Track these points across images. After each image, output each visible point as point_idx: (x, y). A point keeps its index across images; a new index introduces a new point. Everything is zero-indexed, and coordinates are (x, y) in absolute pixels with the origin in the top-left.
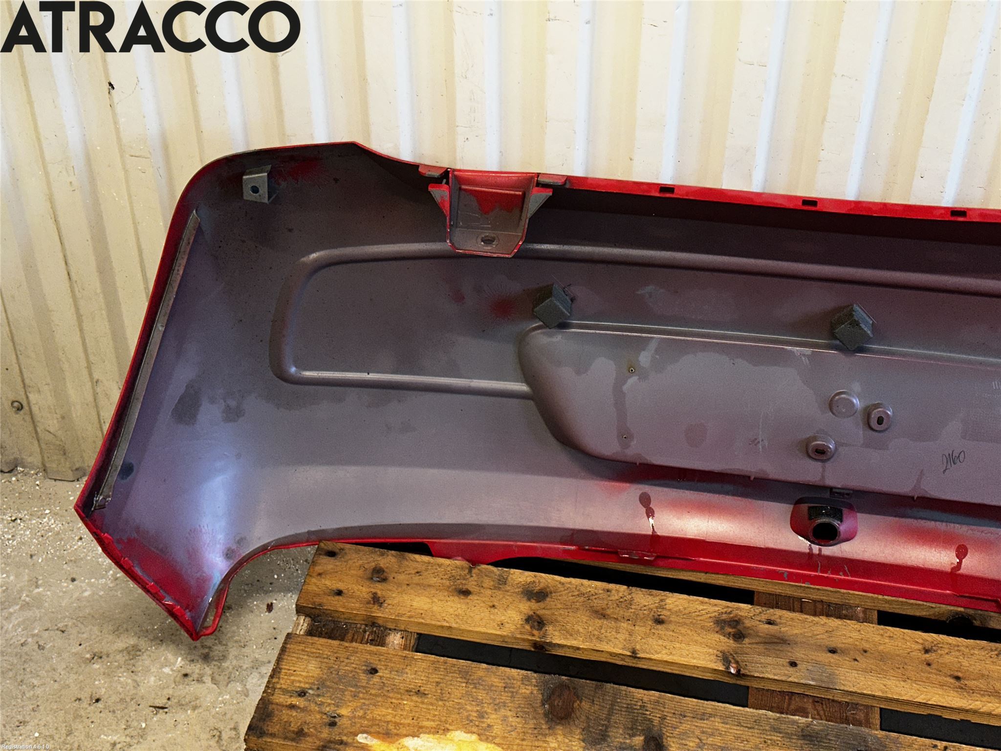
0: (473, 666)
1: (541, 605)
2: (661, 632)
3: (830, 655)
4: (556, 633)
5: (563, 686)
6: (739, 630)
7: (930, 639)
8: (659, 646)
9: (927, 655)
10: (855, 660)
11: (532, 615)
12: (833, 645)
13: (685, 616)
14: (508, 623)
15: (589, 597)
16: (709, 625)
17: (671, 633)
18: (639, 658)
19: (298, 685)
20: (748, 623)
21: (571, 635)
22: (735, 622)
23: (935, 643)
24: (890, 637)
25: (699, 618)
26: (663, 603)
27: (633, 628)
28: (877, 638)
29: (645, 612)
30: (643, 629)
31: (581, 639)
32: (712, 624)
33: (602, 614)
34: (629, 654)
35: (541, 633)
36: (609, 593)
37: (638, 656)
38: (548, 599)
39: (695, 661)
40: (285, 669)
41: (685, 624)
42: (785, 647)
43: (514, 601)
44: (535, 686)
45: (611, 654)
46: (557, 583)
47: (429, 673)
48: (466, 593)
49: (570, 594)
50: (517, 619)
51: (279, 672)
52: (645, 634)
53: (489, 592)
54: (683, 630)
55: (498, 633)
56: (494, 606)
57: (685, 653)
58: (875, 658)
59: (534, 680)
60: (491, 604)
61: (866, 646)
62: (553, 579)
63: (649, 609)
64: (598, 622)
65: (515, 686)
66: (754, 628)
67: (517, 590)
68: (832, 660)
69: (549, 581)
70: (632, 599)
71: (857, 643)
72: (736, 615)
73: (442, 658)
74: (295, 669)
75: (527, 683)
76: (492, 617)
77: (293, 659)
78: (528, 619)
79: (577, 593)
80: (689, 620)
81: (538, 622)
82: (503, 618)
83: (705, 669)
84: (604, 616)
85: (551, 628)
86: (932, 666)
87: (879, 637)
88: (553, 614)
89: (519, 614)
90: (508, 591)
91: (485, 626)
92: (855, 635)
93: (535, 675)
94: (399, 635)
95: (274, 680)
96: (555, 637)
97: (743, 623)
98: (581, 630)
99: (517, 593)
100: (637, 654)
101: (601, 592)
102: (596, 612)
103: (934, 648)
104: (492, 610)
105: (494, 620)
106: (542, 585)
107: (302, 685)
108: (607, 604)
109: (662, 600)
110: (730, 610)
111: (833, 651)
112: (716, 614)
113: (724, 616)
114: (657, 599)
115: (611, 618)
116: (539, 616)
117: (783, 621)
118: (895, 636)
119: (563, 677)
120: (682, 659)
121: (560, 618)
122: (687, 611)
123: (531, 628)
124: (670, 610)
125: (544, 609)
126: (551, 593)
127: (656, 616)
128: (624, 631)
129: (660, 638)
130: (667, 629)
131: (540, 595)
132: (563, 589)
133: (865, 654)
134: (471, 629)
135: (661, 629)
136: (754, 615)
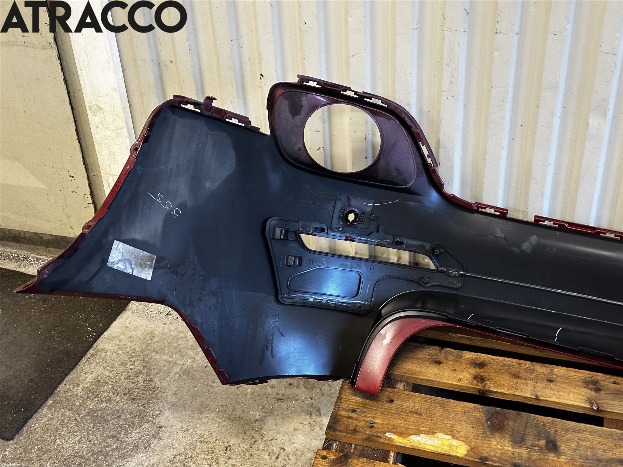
0: (446, 400)
1: (482, 370)
2: (552, 387)
4: (491, 385)
5: (497, 413)
8: (551, 394)
11: (477, 375)
14: (464, 379)
15: (509, 367)
16: (579, 383)
17: (558, 388)
18: (540, 400)
19: (351, 406)
21: (500, 387)
25: (573, 380)
26: (552, 371)
27: (535, 384)
29: (542, 376)
30: (541, 385)
31: (506, 389)
32: (581, 383)
33: (516, 376)
34: (534, 397)
35: (483, 385)
36: (520, 365)
37: (540, 398)
38: (486, 367)
39: (573, 402)
40: (344, 398)
41: (566, 383)
43: (466, 367)
44: (481, 412)
45: (524, 397)
47: (422, 403)
48: (439, 363)
49: (498, 365)
50: (468, 377)
51: (341, 400)
52: (543, 387)
53: (452, 363)
54: (565, 386)
55: (459, 384)
56: (455, 370)
57: (566, 398)
59: (481, 409)
60: (454, 369)
64: (515, 380)
65: (470, 412)
67: (468, 362)
70: (534, 369)
73: (429, 396)
74: (349, 398)
75: (477, 410)
76: (455, 376)
77: (347, 393)
78: (475, 377)
79: (502, 365)
80: (567, 380)
81: (481, 379)
82: (461, 376)
83: (579, 407)
84: (518, 377)
85: (488, 382)
88: (489, 375)
89: (469, 374)
90: (462, 362)
91: (451, 380)
93: (481, 406)
94: (402, 384)
95: (338, 404)
96: (491, 387)
98: (506, 384)
99: (468, 364)
100: (539, 397)
102: (514, 375)
104: (454, 372)
105: (456, 377)
106: (482, 360)
107: (354, 407)
108: (520, 371)
109: (551, 370)
115: (522, 378)
116: (481, 376)
119: (498, 408)
120: (565, 401)
121: (493, 378)
123: (478, 381)
124: (556, 375)
125: (484, 372)
126: (487, 364)
127: (548, 378)
128: (531, 385)
129: (552, 390)
130: (555, 385)
131: (482, 365)
132: (494, 362)
134: (443, 381)
135: (551, 385)
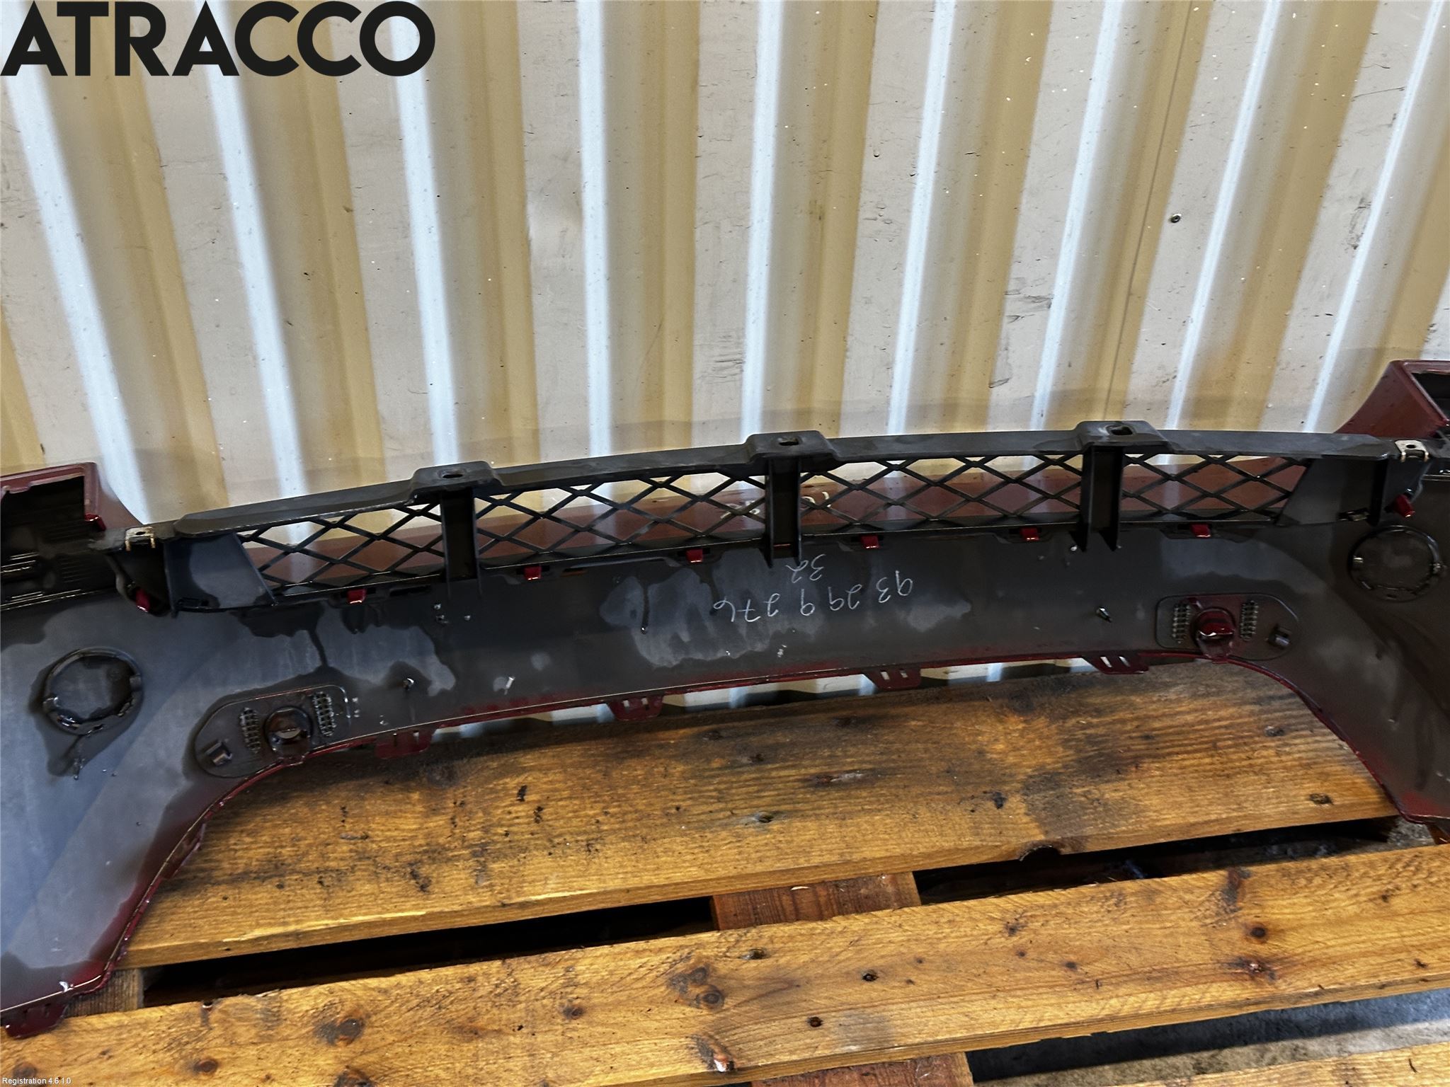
3: (867, 985)
6: (712, 986)
7: (1009, 906)
9: (1015, 939)
10: (910, 982)
12: (866, 966)
13: (615, 988)
20: (722, 967)
22: (701, 973)
23: (1020, 911)
24: (949, 921)
28: (931, 931)
42: (793, 996)
46: (375, 993)
58: (938, 969)
61: (919, 950)
62: (366, 988)
63: (551, 993)
66: (735, 974)
68: (874, 995)
69: (359, 993)
71: (903, 950)
72: (699, 959)
86: (1027, 956)
87: (934, 928)
92: (896, 936)
97: (715, 970)
101: (458, 986)
103: (1021, 921)
110: (687, 950)
111: (870, 977)
112: (666, 966)
113: (681, 967)
114: (560, 971)
117: (777, 946)
118: (958, 919)
122: (616, 978)
133: (920, 966)
136: (729, 948)
